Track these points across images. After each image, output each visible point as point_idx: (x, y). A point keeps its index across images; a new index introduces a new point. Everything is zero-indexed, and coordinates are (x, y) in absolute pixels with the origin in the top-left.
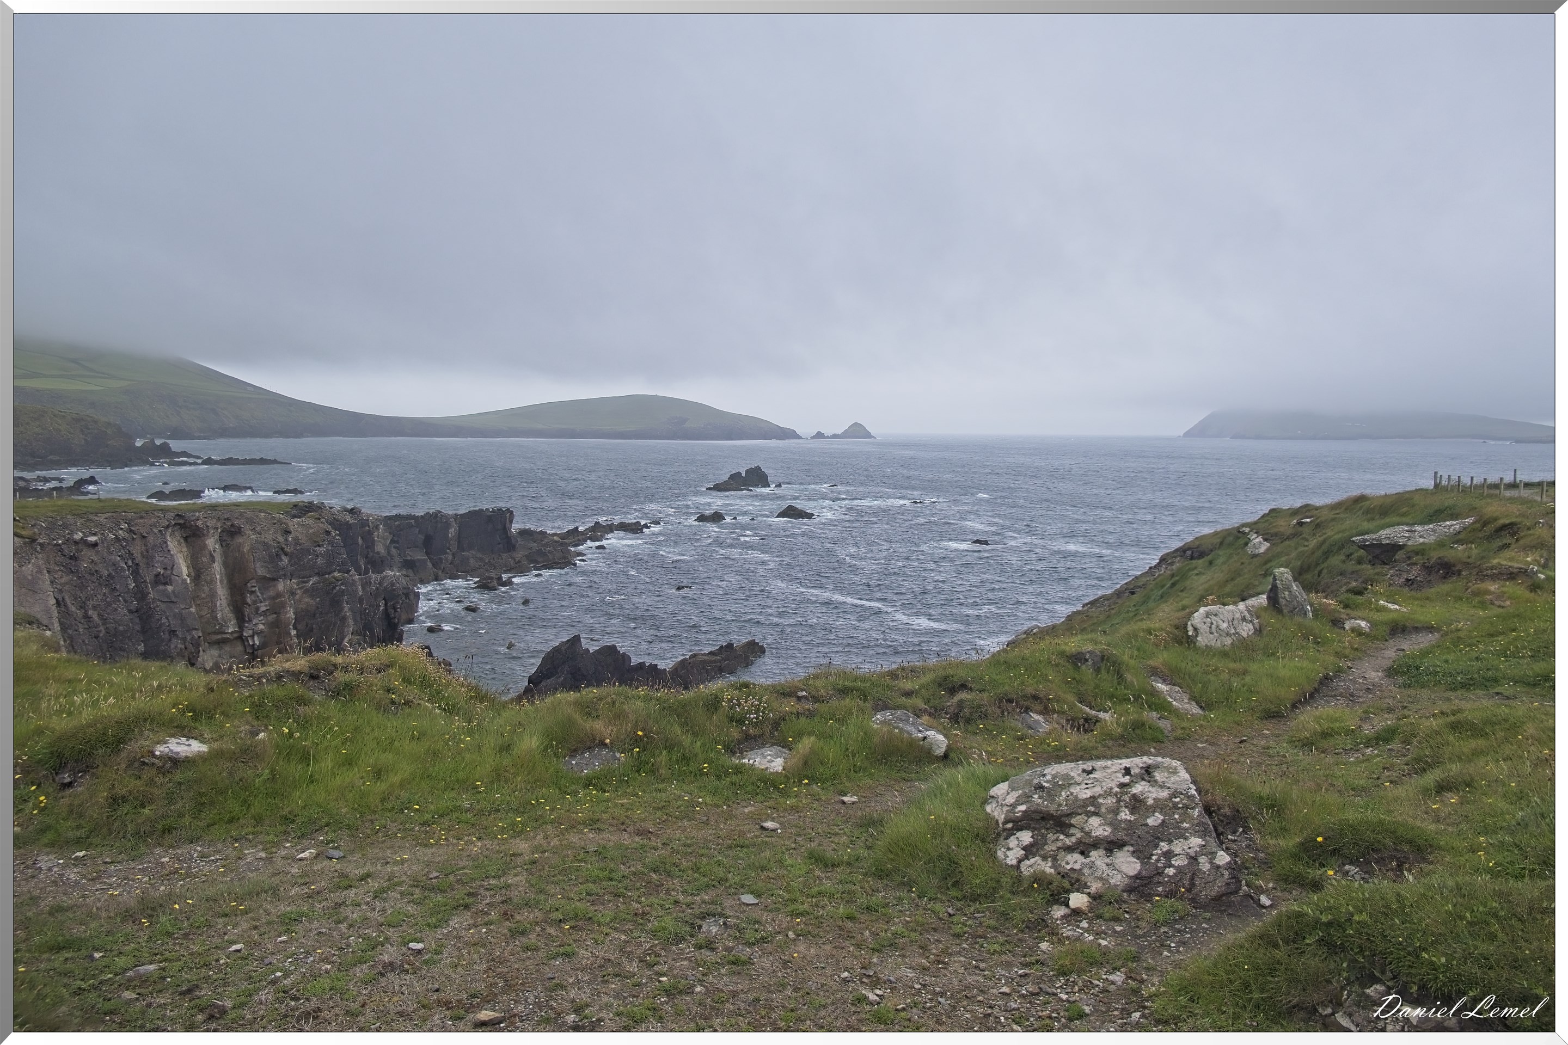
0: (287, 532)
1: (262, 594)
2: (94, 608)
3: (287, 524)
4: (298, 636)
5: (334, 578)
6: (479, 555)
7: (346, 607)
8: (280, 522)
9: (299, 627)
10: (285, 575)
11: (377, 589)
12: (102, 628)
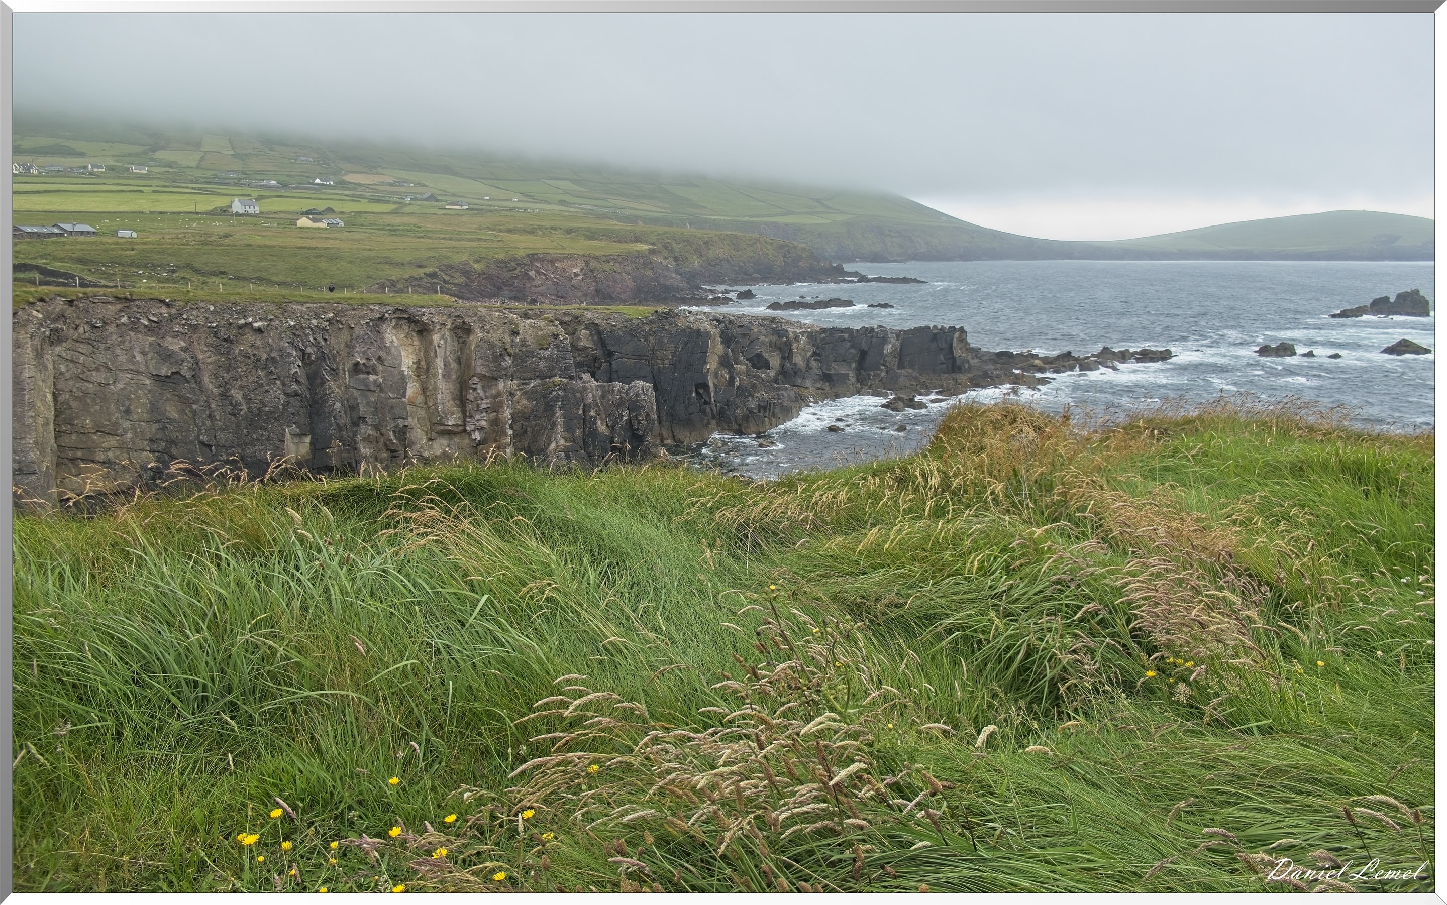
0: (515, 333)
1: (485, 391)
2: (241, 388)
3: (517, 325)
4: (514, 436)
5: (553, 382)
6: (915, 374)
7: (559, 413)
8: (511, 322)
9: (515, 427)
10: (506, 375)
11: (621, 397)
12: (245, 408)
